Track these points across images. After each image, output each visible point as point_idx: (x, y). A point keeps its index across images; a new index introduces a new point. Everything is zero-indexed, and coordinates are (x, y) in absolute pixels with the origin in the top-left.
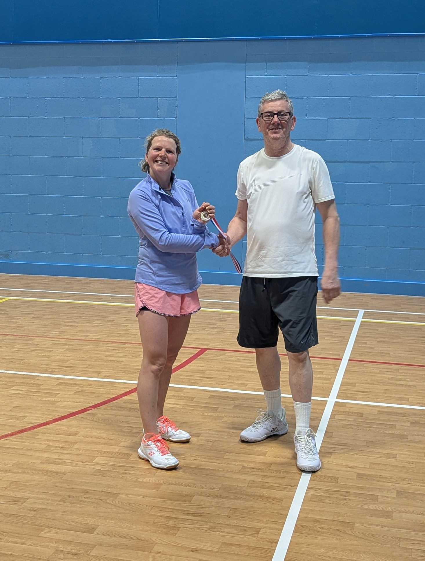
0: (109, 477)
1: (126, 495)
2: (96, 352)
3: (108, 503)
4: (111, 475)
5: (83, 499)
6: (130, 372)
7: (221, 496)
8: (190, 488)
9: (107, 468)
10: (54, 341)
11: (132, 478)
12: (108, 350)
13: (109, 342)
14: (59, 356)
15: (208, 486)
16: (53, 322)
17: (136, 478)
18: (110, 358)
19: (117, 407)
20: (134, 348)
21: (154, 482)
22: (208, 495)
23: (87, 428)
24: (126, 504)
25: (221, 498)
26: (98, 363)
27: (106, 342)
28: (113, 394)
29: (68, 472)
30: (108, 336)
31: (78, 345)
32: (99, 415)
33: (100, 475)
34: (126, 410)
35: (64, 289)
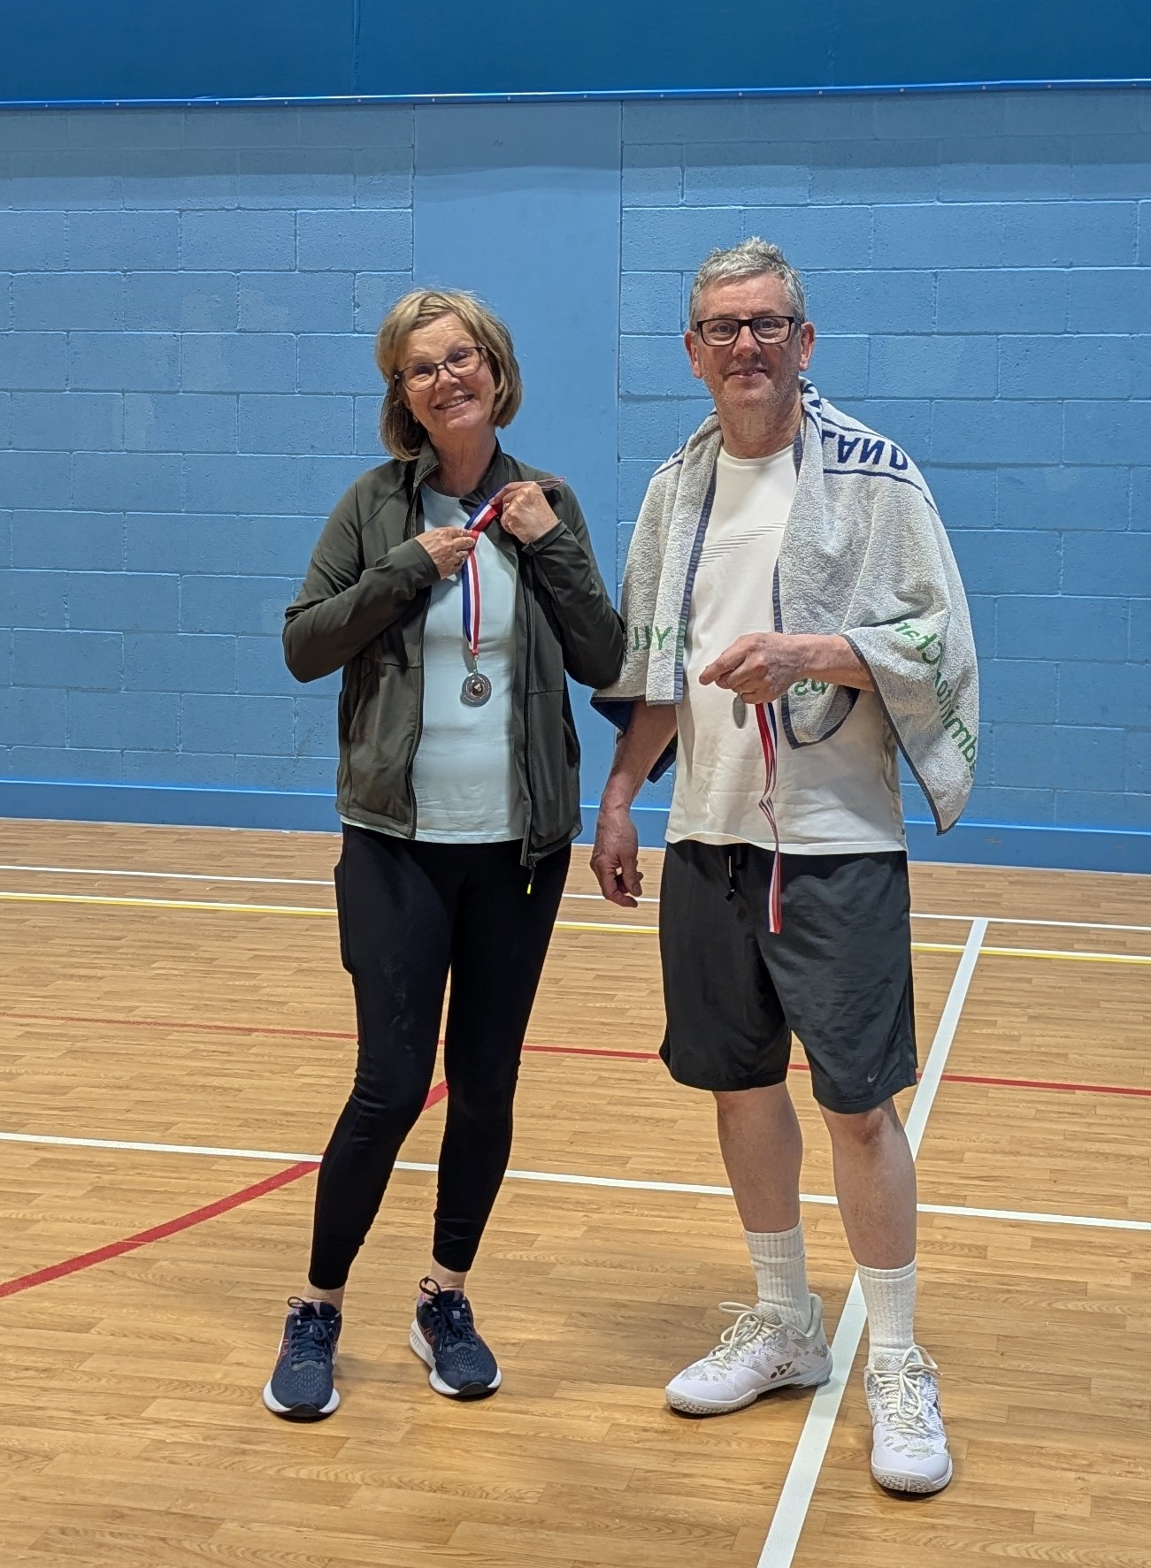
0: (191, 1464)
1: (245, 1522)
2: (158, 1060)
3: (187, 1551)
4: (197, 1458)
5: (109, 1539)
6: (261, 1124)
7: (543, 1521)
8: (445, 1496)
9: (186, 1435)
10: (27, 1025)
11: (265, 1468)
12: (194, 1054)
13: (201, 1026)
14: (43, 1074)
15: (503, 1490)
16: (25, 965)
17: (275, 1469)
18: (202, 1080)
19: (220, 1237)
20: (277, 1046)
21: (332, 1478)
22: (502, 1518)
23: (125, 1305)
24: (243, 1552)
25: (542, 1528)
26: (163, 1095)
27: (189, 1029)
28: (208, 1195)
29: (61, 1449)
30: (197, 1008)
31: (101, 1037)
32: (165, 1263)
33: (164, 1458)
34: (248, 1244)
35: (64, 860)
